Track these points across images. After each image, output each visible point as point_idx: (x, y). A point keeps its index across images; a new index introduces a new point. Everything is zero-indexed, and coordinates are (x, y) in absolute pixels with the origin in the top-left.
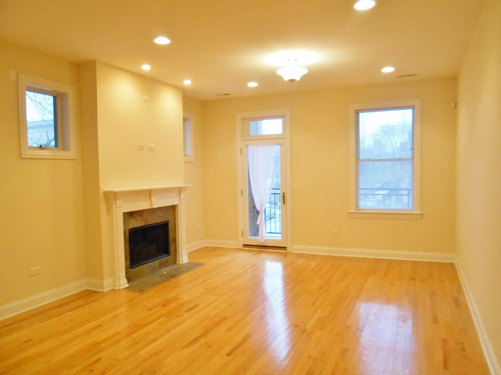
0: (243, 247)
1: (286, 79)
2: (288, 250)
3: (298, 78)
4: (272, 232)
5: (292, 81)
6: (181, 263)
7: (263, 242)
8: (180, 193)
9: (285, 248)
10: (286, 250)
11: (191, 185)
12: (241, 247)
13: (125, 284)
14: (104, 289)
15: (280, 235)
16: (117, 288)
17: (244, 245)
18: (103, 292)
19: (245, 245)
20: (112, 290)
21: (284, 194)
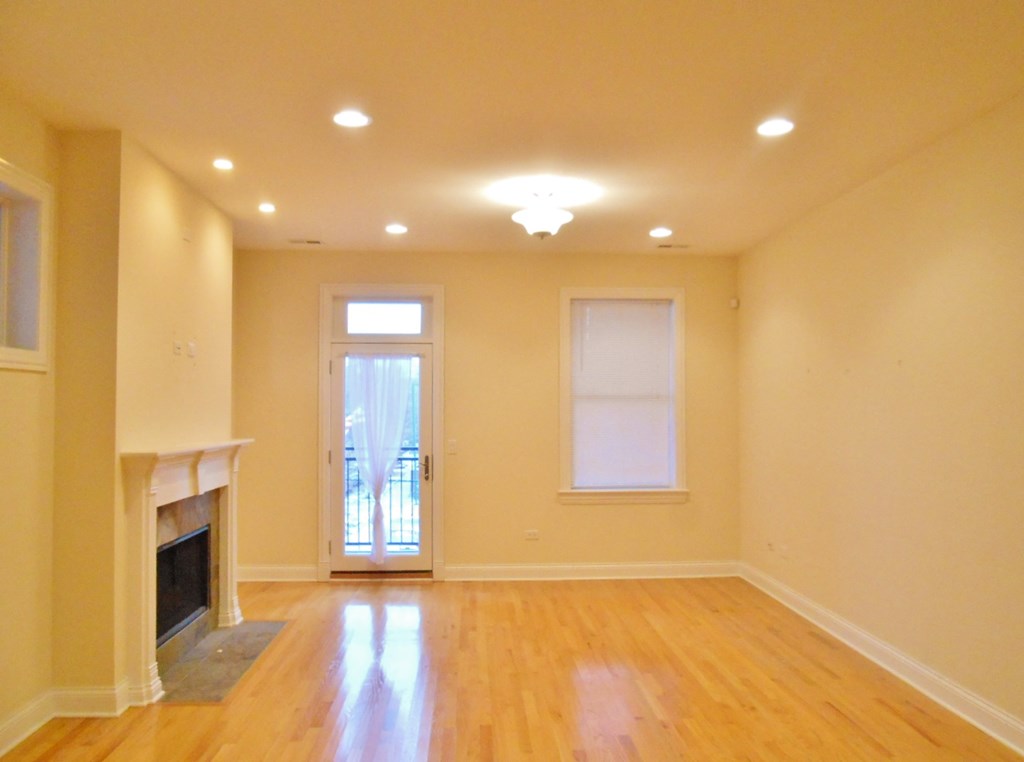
0: (331, 577)
1: (531, 230)
2: (437, 576)
3: (554, 231)
4: (361, 541)
5: (543, 235)
6: (231, 624)
7: (382, 562)
8: (232, 458)
9: (428, 573)
10: (431, 576)
11: (252, 440)
12: (326, 577)
13: (157, 692)
14: (115, 711)
15: (368, 548)
16: (145, 703)
17: (333, 573)
18: (117, 718)
19: (335, 573)
20: (130, 707)
21: (427, 458)
